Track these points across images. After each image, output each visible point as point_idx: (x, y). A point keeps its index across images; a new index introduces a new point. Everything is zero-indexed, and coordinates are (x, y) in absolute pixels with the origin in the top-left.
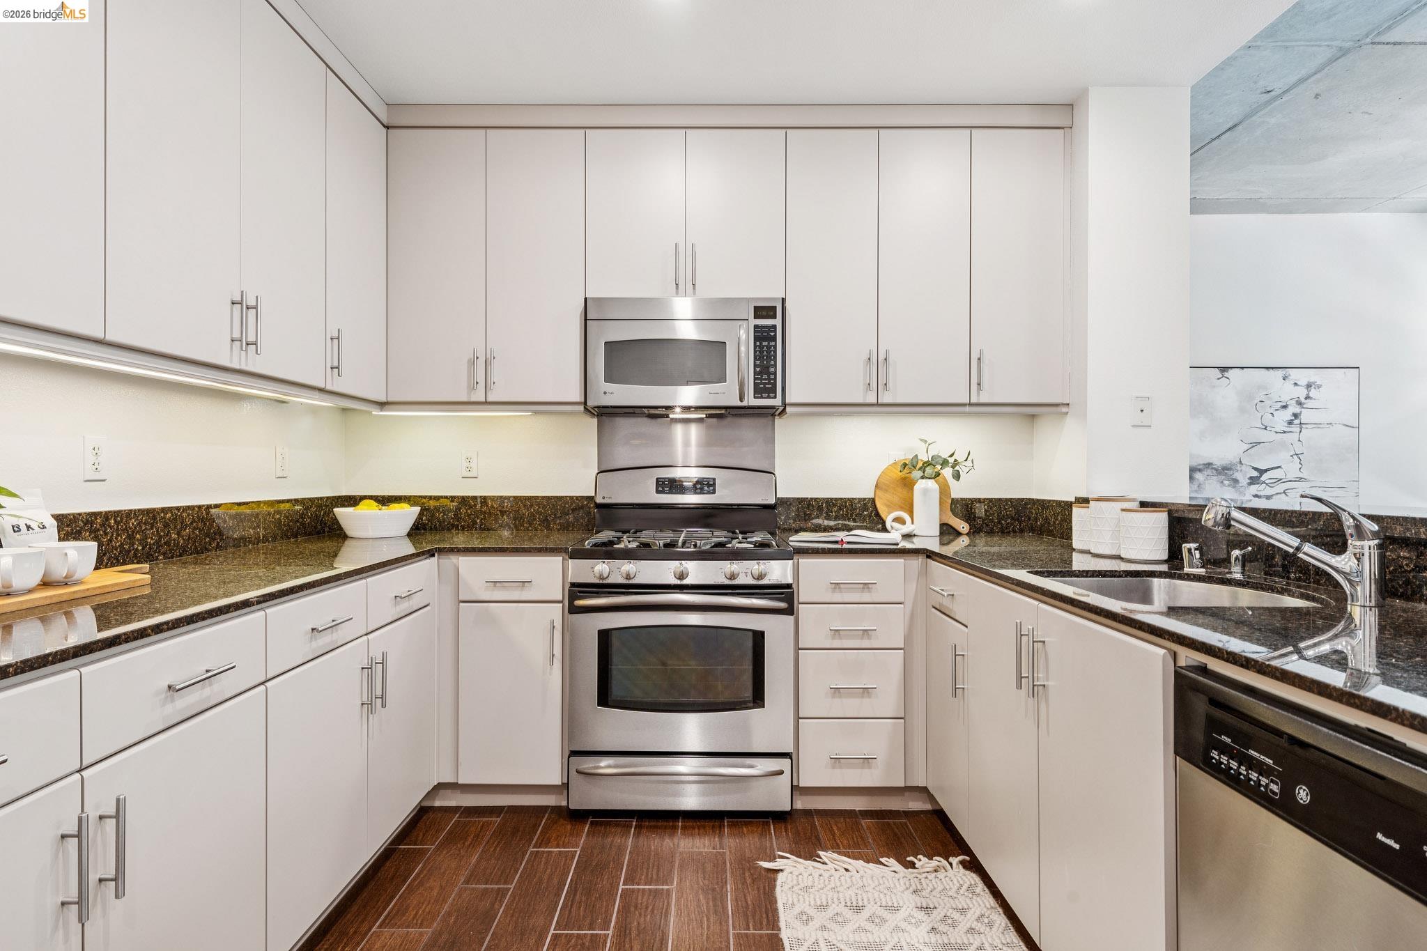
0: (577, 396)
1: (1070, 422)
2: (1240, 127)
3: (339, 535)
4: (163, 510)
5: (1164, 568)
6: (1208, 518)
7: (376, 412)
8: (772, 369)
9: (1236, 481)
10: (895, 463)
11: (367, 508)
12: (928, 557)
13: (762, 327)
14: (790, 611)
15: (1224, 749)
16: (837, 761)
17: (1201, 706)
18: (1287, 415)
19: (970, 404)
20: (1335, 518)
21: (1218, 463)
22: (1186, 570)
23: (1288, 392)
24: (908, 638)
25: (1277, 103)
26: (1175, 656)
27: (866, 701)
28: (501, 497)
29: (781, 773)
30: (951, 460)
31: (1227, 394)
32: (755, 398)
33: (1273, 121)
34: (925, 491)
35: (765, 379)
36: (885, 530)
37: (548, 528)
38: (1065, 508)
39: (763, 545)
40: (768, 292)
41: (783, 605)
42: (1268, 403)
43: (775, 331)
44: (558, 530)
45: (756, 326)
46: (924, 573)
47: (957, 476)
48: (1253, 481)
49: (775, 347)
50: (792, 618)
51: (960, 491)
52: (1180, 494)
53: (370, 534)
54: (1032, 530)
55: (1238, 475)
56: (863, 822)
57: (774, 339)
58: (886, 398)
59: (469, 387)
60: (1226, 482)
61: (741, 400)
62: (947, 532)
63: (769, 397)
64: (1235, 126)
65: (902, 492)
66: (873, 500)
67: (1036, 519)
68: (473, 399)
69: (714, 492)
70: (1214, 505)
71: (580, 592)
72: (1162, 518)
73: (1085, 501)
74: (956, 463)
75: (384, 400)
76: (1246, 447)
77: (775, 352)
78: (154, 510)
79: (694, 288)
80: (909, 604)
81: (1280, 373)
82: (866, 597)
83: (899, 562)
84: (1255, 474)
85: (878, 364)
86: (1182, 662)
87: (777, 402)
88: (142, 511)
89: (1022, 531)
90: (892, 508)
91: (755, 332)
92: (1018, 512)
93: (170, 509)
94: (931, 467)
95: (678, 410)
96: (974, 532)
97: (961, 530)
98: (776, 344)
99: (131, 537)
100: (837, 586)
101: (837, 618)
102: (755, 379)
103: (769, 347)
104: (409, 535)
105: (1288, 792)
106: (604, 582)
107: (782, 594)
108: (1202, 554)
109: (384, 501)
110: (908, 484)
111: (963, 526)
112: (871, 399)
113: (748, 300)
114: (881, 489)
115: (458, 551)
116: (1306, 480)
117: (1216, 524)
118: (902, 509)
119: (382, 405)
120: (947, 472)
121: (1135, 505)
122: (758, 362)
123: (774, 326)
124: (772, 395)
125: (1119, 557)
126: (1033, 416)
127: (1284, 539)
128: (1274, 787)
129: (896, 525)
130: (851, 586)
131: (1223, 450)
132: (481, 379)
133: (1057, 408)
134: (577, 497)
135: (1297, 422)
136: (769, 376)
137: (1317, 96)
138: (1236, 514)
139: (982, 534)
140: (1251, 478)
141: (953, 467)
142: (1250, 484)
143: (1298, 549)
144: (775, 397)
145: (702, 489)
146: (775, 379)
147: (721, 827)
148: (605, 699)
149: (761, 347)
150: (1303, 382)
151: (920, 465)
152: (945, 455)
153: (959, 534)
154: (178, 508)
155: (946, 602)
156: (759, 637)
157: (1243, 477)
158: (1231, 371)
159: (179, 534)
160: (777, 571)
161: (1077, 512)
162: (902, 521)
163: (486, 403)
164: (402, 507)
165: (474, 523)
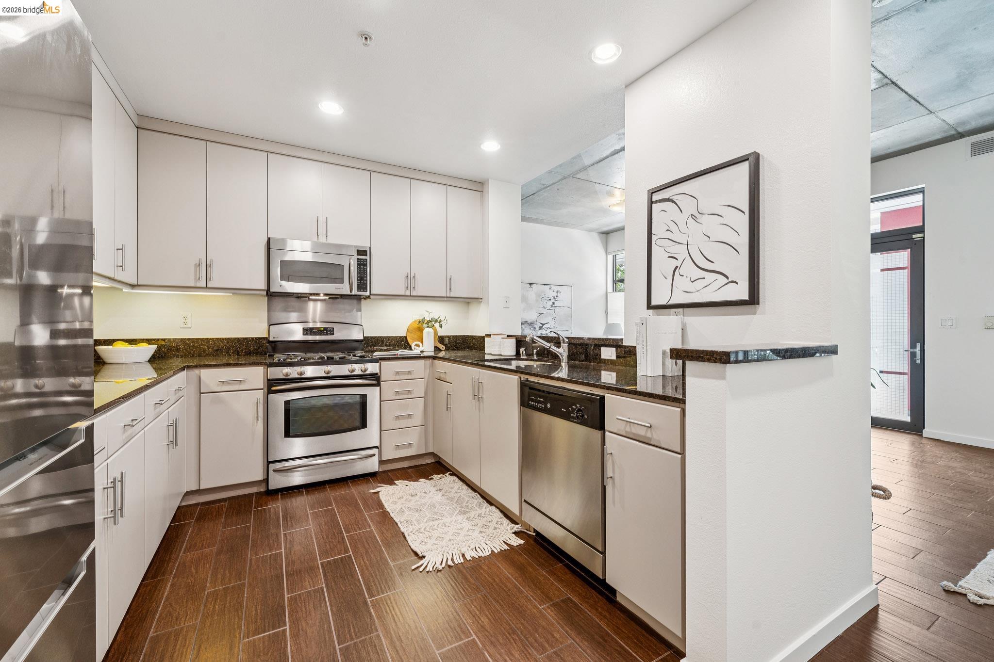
0: (262, 285)
1: (483, 306)
2: (536, 195)
3: (101, 363)
5: (515, 357)
6: (528, 339)
7: (126, 290)
8: (365, 279)
9: (535, 328)
10: (415, 321)
11: (120, 346)
12: (434, 359)
13: (361, 259)
14: (378, 385)
15: (533, 400)
16: (398, 447)
17: (527, 390)
18: (550, 303)
19: (447, 297)
20: (559, 338)
21: (529, 321)
22: (521, 357)
23: (551, 294)
24: (426, 393)
25: (547, 189)
26: (520, 378)
27: (410, 420)
28: (208, 339)
29: (374, 455)
30: (439, 320)
31: (532, 294)
32: (356, 291)
33: (545, 194)
34: (428, 333)
35: (362, 283)
36: (411, 349)
37: (238, 354)
38: (482, 339)
39: (363, 357)
40: (363, 244)
41: (374, 382)
42: (545, 298)
43: (367, 262)
44: (245, 355)
45: (358, 259)
46: (432, 365)
47: (441, 326)
48: (541, 328)
49: (367, 269)
50: (379, 387)
51: (442, 332)
52: (519, 333)
53: (124, 361)
54: (468, 348)
55: (535, 326)
56: (409, 470)
57: (366, 265)
58: (414, 293)
59: (195, 279)
60: (532, 329)
61: (351, 291)
62: (437, 349)
63: (364, 291)
64: (534, 194)
65: (418, 333)
66: (406, 337)
67: (470, 344)
68: (198, 285)
69: (333, 334)
70: (529, 335)
71: (275, 383)
72: (514, 340)
73: (489, 336)
74: (440, 321)
75: (136, 283)
76: (538, 315)
77: (367, 271)
79: (327, 238)
80: (426, 379)
81: (548, 287)
82: (409, 377)
83: (422, 362)
84: (541, 325)
85: (411, 279)
86: (522, 379)
87: (368, 293)
89: (465, 348)
90: (414, 340)
91: (357, 261)
92: (463, 341)
94: (430, 323)
95: (322, 295)
96: (447, 349)
97: (441, 349)
98: (367, 267)
100: (397, 373)
101: (397, 387)
102: (357, 282)
103: (364, 269)
104: (149, 361)
105: (546, 406)
106: (288, 377)
107: (375, 377)
108: (526, 352)
109: (132, 342)
110: (421, 330)
111: (441, 347)
112: (408, 293)
113: (355, 247)
114: (409, 332)
115: (200, 367)
116: (557, 328)
117: (530, 341)
118: (418, 341)
119: (133, 286)
120: (437, 325)
121: (506, 336)
122: (359, 275)
123: (366, 260)
124: (365, 290)
125: (501, 355)
126: (468, 302)
127: (547, 345)
128: (543, 406)
129: (416, 347)
130: (403, 373)
131: (531, 316)
132: (203, 274)
133: (477, 300)
134: (256, 338)
135: (554, 305)
136: (364, 282)
137: (558, 189)
138: (535, 337)
139: (450, 350)
140: (540, 327)
141: (439, 323)
142: (539, 329)
143: (550, 347)
144: (367, 291)
145: (327, 333)
146: (366, 283)
147: (347, 483)
148: (287, 434)
149: (360, 268)
150: (556, 291)
151: (426, 322)
152: (436, 318)
153: (441, 350)
155: (442, 376)
156: (364, 397)
157: (537, 326)
158: (533, 285)
160: (372, 368)
161: (486, 339)
162: (418, 346)
163: (207, 288)
164: (144, 346)
165: (189, 353)
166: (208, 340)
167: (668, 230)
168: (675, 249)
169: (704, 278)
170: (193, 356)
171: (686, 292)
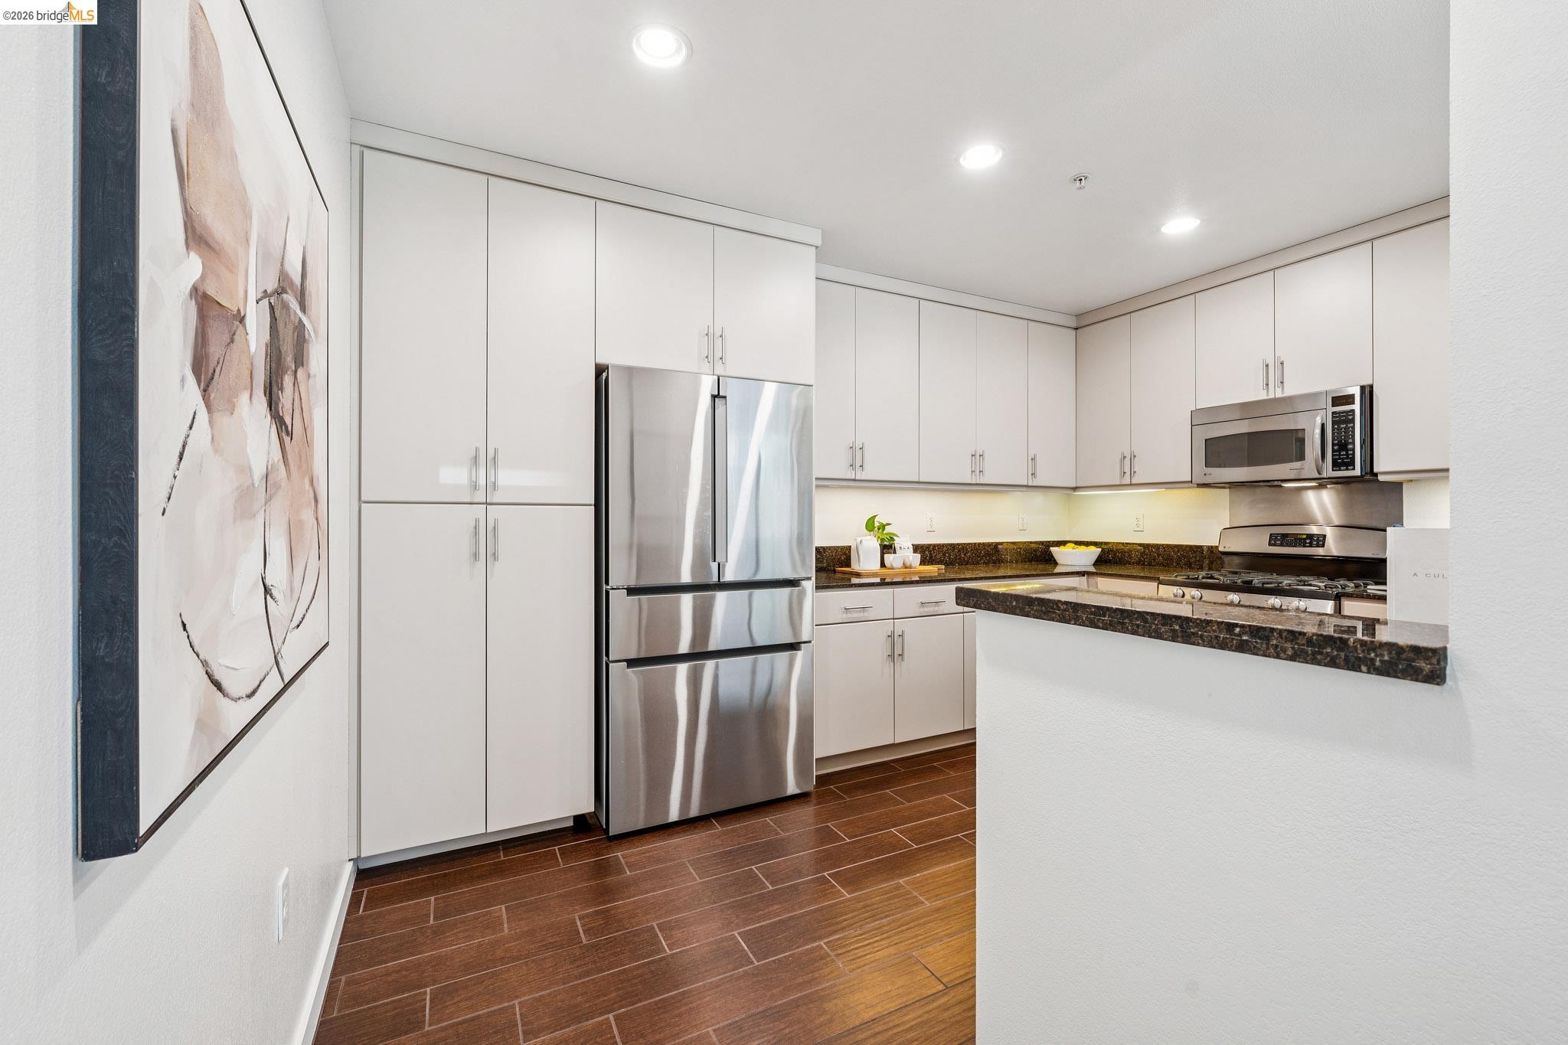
3: (1053, 562)
4: (958, 544)
8: (1350, 446)
11: (1069, 548)
13: (1340, 413)
32: (1333, 470)
35: (1343, 455)
43: (1354, 415)
45: (1333, 413)
49: (1353, 428)
57: (1353, 421)
59: (1122, 475)
61: (1320, 473)
63: (1347, 469)
68: (1123, 483)
69: (1326, 546)
75: (1074, 486)
77: (1353, 432)
78: (953, 544)
79: (1282, 390)
87: (1356, 473)
88: (948, 544)
91: (1333, 417)
93: (961, 544)
98: (1354, 426)
99: (944, 555)
102: (1333, 455)
103: (1347, 429)
104: (1094, 565)
109: (1080, 544)
113: (1326, 392)
119: (1074, 489)
122: (1336, 442)
123: (1353, 411)
124: (1351, 468)
132: (1127, 470)
136: (1347, 452)
144: (1354, 469)
145: (1311, 543)
146: (1354, 454)
149: (1339, 429)
154: (965, 544)
159: (965, 555)
163: (1131, 485)
164: (1092, 549)
165: (1140, 560)
166: (1157, 546)
170: (1144, 564)
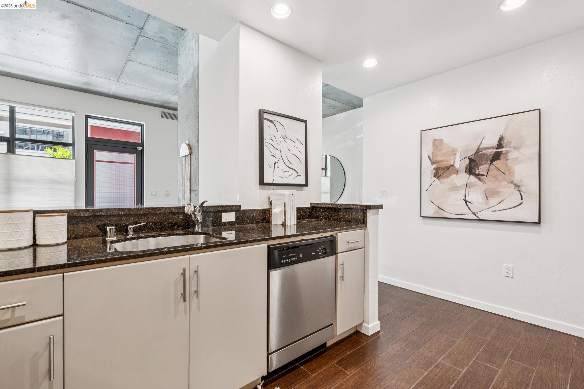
105: (299, 257)
128: (296, 258)
167: (271, 139)
168: (275, 152)
169: (288, 171)
171: (281, 177)
